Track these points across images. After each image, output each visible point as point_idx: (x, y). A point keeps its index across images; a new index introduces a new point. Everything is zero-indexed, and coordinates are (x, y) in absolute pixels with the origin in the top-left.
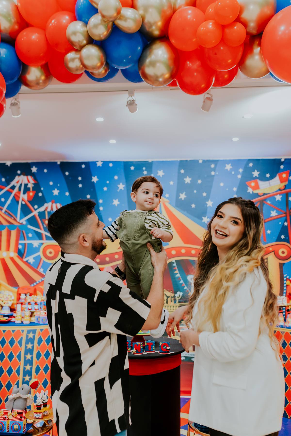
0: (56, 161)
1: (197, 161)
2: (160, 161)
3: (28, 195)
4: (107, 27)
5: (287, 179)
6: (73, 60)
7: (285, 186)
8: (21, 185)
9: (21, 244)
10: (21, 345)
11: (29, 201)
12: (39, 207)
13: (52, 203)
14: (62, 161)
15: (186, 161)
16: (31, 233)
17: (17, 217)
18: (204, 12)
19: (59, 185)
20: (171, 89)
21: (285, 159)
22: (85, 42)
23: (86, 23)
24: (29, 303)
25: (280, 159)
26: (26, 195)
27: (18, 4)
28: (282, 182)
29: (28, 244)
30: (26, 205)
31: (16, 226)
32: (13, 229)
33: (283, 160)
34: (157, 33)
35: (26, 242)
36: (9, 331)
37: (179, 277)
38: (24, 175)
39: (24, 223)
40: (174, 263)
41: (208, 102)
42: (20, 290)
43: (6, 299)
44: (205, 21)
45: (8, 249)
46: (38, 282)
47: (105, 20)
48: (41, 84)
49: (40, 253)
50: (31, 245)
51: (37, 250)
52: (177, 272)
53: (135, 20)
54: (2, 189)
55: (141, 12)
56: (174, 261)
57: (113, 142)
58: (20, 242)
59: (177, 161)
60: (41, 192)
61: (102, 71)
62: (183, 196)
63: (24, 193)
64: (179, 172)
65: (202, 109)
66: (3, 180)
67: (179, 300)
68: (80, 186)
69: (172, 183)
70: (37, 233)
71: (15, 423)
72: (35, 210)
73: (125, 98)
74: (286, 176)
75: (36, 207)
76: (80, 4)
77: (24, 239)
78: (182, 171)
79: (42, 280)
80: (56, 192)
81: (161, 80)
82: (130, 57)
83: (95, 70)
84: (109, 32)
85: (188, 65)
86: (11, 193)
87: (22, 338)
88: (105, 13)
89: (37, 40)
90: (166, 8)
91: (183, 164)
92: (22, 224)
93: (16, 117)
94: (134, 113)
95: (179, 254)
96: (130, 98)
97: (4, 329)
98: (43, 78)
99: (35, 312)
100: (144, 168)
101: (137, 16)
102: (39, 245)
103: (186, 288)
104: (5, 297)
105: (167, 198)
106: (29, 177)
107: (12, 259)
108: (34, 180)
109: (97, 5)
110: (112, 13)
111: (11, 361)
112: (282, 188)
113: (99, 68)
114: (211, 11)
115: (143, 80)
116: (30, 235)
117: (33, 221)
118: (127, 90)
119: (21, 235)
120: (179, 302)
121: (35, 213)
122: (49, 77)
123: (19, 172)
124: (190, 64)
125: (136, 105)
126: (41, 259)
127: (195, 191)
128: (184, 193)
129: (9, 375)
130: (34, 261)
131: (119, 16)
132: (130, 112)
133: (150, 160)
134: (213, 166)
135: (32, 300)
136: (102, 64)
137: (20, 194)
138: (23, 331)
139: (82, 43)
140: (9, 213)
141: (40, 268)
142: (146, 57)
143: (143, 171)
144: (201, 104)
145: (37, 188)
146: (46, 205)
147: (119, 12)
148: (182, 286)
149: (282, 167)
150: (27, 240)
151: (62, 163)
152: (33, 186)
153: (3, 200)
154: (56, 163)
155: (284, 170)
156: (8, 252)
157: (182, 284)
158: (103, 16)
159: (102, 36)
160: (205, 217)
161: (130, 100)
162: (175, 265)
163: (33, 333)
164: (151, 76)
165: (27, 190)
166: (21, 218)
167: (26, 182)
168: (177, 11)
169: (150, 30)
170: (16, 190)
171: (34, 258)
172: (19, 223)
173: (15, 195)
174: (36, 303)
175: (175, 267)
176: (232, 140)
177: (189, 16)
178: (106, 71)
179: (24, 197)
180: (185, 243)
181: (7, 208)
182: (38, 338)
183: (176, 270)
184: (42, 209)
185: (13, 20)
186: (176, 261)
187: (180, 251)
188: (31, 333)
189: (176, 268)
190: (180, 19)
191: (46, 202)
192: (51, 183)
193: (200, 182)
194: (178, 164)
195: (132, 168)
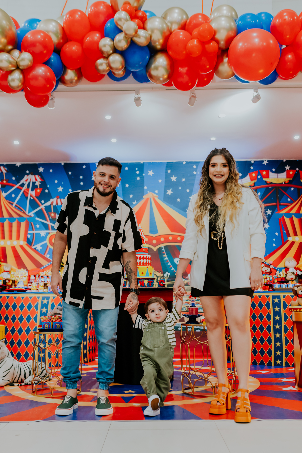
0: (60, 162)
1: (182, 163)
2: (150, 163)
3: (36, 192)
4: (127, 42)
5: (256, 178)
6: (101, 64)
7: (255, 183)
8: (29, 183)
9: (30, 234)
10: (37, 309)
11: (36, 197)
12: (45, 202)
13: (57, 199)
14: (65, 162)
15: (172, 162)
16: (39, 225)
17: (26, 211)
18: (191, 34)
19: (63, 183)
20: (166, 90)
21: (255, 161)
22: (111, 52)
23: (113, 39)
24: (42, 277)
25: (250, 161)
26: (34, 191)
27: (64, 25)
28: (252, 180)
29: (36, 233)
30: (34, 199)
31: (25, 218)
32: (23, 221)
33: (252, 162)
34: (159, 47)
35: (34, 232)
36: (27, 297)
37: (167, 260)
38: (32, 174)
39: (33, 215)
40: (162, 248)
41: (193, 98)
42: (30, 272)
43: (22, 276)
44: (192, 39)
45: (18, 238)
46: (45, 267)
47: (127, 36)
48: (74, 83)
49: (47, 241)
50: (39, 234)
51: (44, 239)
52: (165, 255)
53: (146, 38)
54: (13, 186)
55: (150, 32)
56: (163, 247)
57: (114, 140)
58: (29, 232)
59: (165, 162)
60: (48, 189)
61: (121, 72)
62: (169, 192)
63: (32, 190)
64: (167, 172)
65: (188, 104)
66: (14, 178)
67: (167, 279)
68: (82, 183)
69: (160, 181)
70: (43, 224)
71: (58, 323)
72: (42, 204)
73: (133, 96)
74: (255, 175)
75: (43, 202)
76: (108, 27)
77: (32, 229)
78: (169, 171)
79: (48, 264)
80: (60, 189)
81: (161, 79)
82: (141, 63)
83: (117, 70)
84: (128, 45)
85: (180, 70)
86: (21, 190)
87: (38, 303)
88: (127, 32)
89: (77, 50)
90: (166, 31)
91: (170, 165)
92: (30, 216)
93: (51, 109)
94: (139, 107)
95: (167, 240)
96: (137, 96)
97: (23, 296)
98: (76, 78)
99: (48, 284)
100: (137, 169)
101: (147, 35)
102: (46, 234)
103: (173, 269)
104: (20, 273)
105: (157, 194)
106: (37, 176)
107: (22, 247)
108: (41, 179)
109: (122, 27)
110: (131, 32)
111: (28, 322)
112: (252, 185)
113: (120, 69)
114: (195, 33)
115: (149, 79)
116: (38, 226)
117: (40, 214)
118: (134, 90)
119: (29, 226)
120: (168, 281)
121: (42, 207)
122: (80, 78)
123: (27, 172)
124: (181, 69)
125: (141, 100)
126: (48, 246)
127: (180, 188)
128: (171, 189)
129: (28, 334)
130: (41, 248)
131: (136, 35)
132: (136, 106)
133: (142, 162)
134: (195, 167)
135: (44, 275)
136: (122, 67)
137: (28, 191)
138: (39, 298)
139: (109, 52)
140: (18, 207)
141: (47, 254)
142: (152, 64)
143: (136, 171)
144: (188, 100)
145: (43, 185)
146: (52, 200)
147: (136, 32)
148: (170, 267)
149: (252, 168)
150: (35, 230)
151: (65, 164)
152: (40, 183)
153: (13, 196)
154: (61, 164)
155: (253, 171)
156: (18, 241)
157: (170, 265)
158: (126, 34)
159: (123, 48)
161: (137, 97)
162: (163, 250)
163: (47, 300)
164: (155, 77)
165: (34, 187)
166: (29, 212)
167: (34, 180)
168: (173, 33)
169: (155, 45)
170: (25, 187)
171: (41, 246)
172: (28, 215)
173: (24, 191)
174: (48, 277)
175: (163, 251)
176: (210, 140)
177: (181, 36)
178: (124, 73)
179: (32, 193)
180: (172, 231)
181: (17, 203)
182: (51, 304)
183: (164, 254)
184: (48, 204)
185: (60, 36)
186: (165, 247)
187: (168, 238)
188: (45, 299)
189: (165, 252)
190: (175, 38)
191: (52, 198)
192: (56, 182)
193: (184, 180)
194: (165, 165)
195: (127, 168)
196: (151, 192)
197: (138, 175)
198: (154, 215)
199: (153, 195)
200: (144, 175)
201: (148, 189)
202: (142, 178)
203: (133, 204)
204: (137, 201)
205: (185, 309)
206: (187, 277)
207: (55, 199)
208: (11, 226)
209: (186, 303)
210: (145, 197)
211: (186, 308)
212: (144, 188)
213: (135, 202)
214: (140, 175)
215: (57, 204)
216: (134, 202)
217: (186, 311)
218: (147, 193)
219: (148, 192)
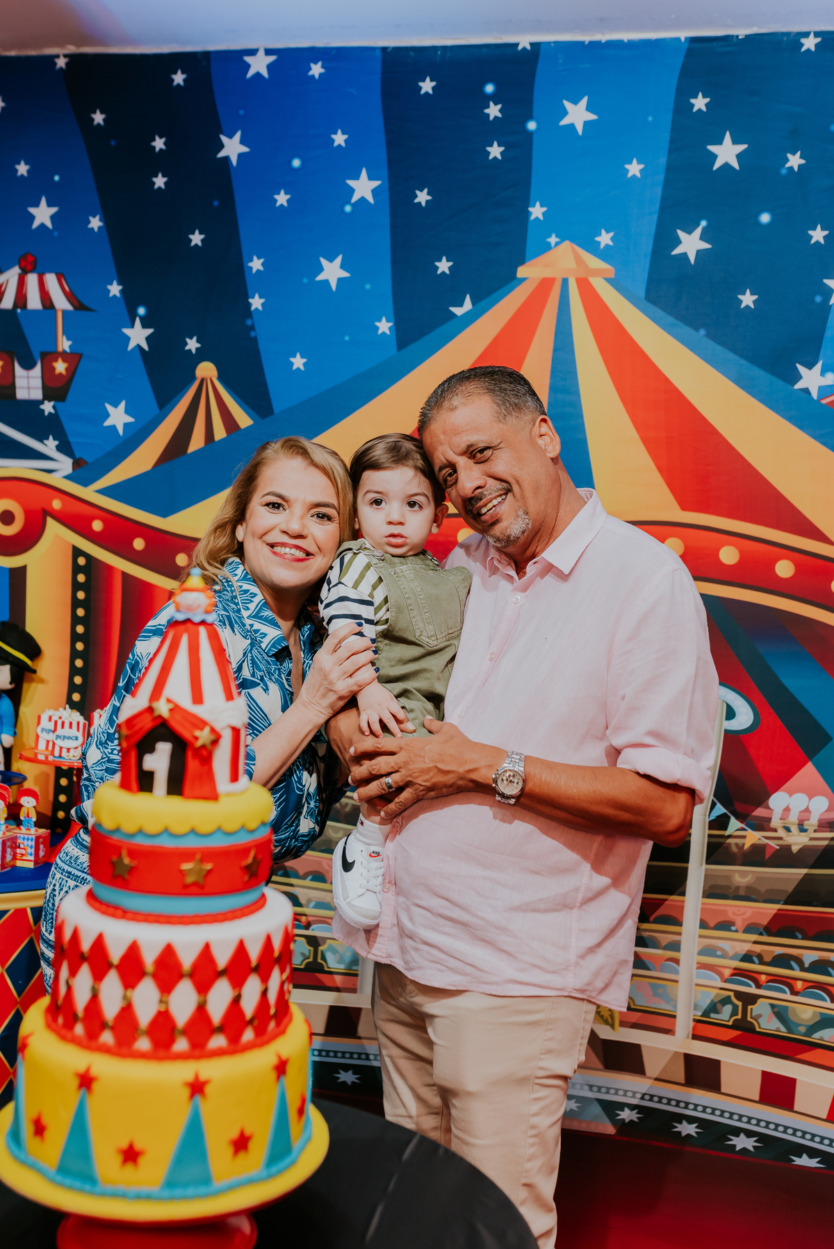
0: (48, 51)
1: (794, 41)
13: (25, 272)
14: (71, 49)
19: (57, 179)
59: (678, 39)
62: (691, 244)
64: (682, 107)
68: (159, 181)
69: (634, 169)
78: (700, 103)
80: (43, 214)
91: (707, 61)
100: (490, 88)
105: (604, 254)
127: (765, 218)
128: (704, 224)
133: (524, 42)
143: (486, 100)
151: (74, 60)
154: (49, 61)
160: (810, 366)
180: (684, 507)
192: (23, 169)
193: (795, 161)
194: (678, 62)
195: (427, 86)
196: (567, 243)
197: (495, 130)
198: (577, 393)
199: (579, 261)
200: (532, 126)
201: (549, 224)
202: (520, 146)
203: (454, 315)
204: (474, 303)
205: (728, 1009)
206: (759, 812)
207: (15, 271)
209: (738, 972)
210: (530, 272)
211: (735, 1008)
212: (528, 214)
213: (468, 304)
214: (511, 130)
215: (24, 306)
216: (461, 305)
217: (733, 1027)
218: (548, 247)
219: (553, 240)
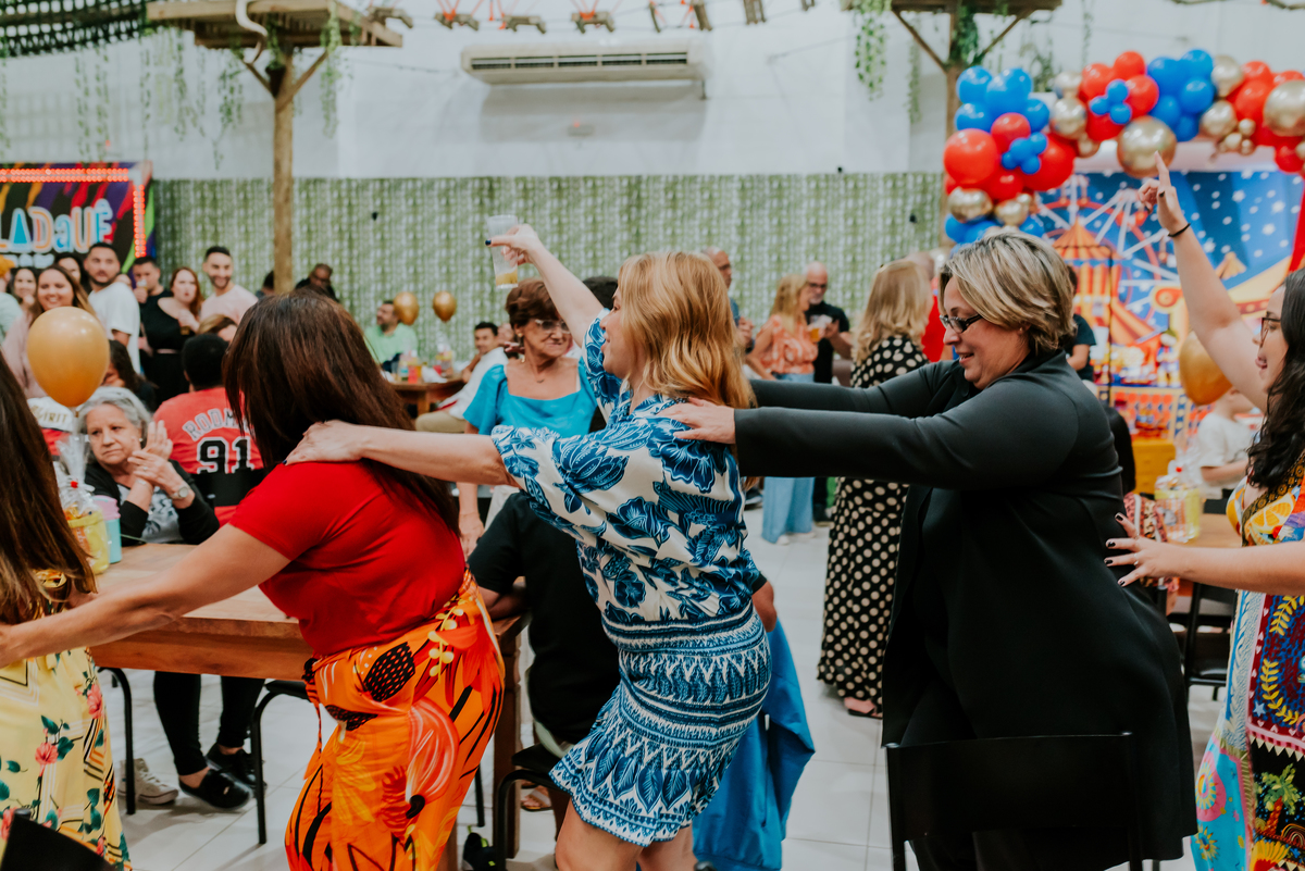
0: (1181, 170)
3: (1137, 219)
8: (1126, 203)
9: (1123, 286)
11: (1137, 226)
16: (1139, 271)
26: (1133, 217)
29: (1133, 286)
30: (1132, 231)
35: (1131, 283)
38: (1130, 189)
39: (1129, 257)
45: (1103, 292)
49: (1150, 299)
50: (1138, 287)
51: (1146, 294)
54: (1098, 209)
58: (1122, 283)
63: (1130, 215)
66: (1099, 195)
68: (1216, 205)
72: (1146, 239)
75: (1147, 234)
86: (1111, 214)
92: (1126, 257)
102: (1148, 288)
116: (1137, 274)
117: (1142, 255)
121: (1146, 243)
123: (1123, 185)
130: (1141, 309)
137: (1124, 215)
151: (1190, 173)
153: (1098, 224)
154: (1181, 173)
165: (1134, 211)
166: (1125, 250)
170: (1119, 210)
171: (1142, 306)
172: (1121, 256)
173: (1117, 217)
179: (1129, 221)
181: (1103, 237)
208: (1091, 273)
